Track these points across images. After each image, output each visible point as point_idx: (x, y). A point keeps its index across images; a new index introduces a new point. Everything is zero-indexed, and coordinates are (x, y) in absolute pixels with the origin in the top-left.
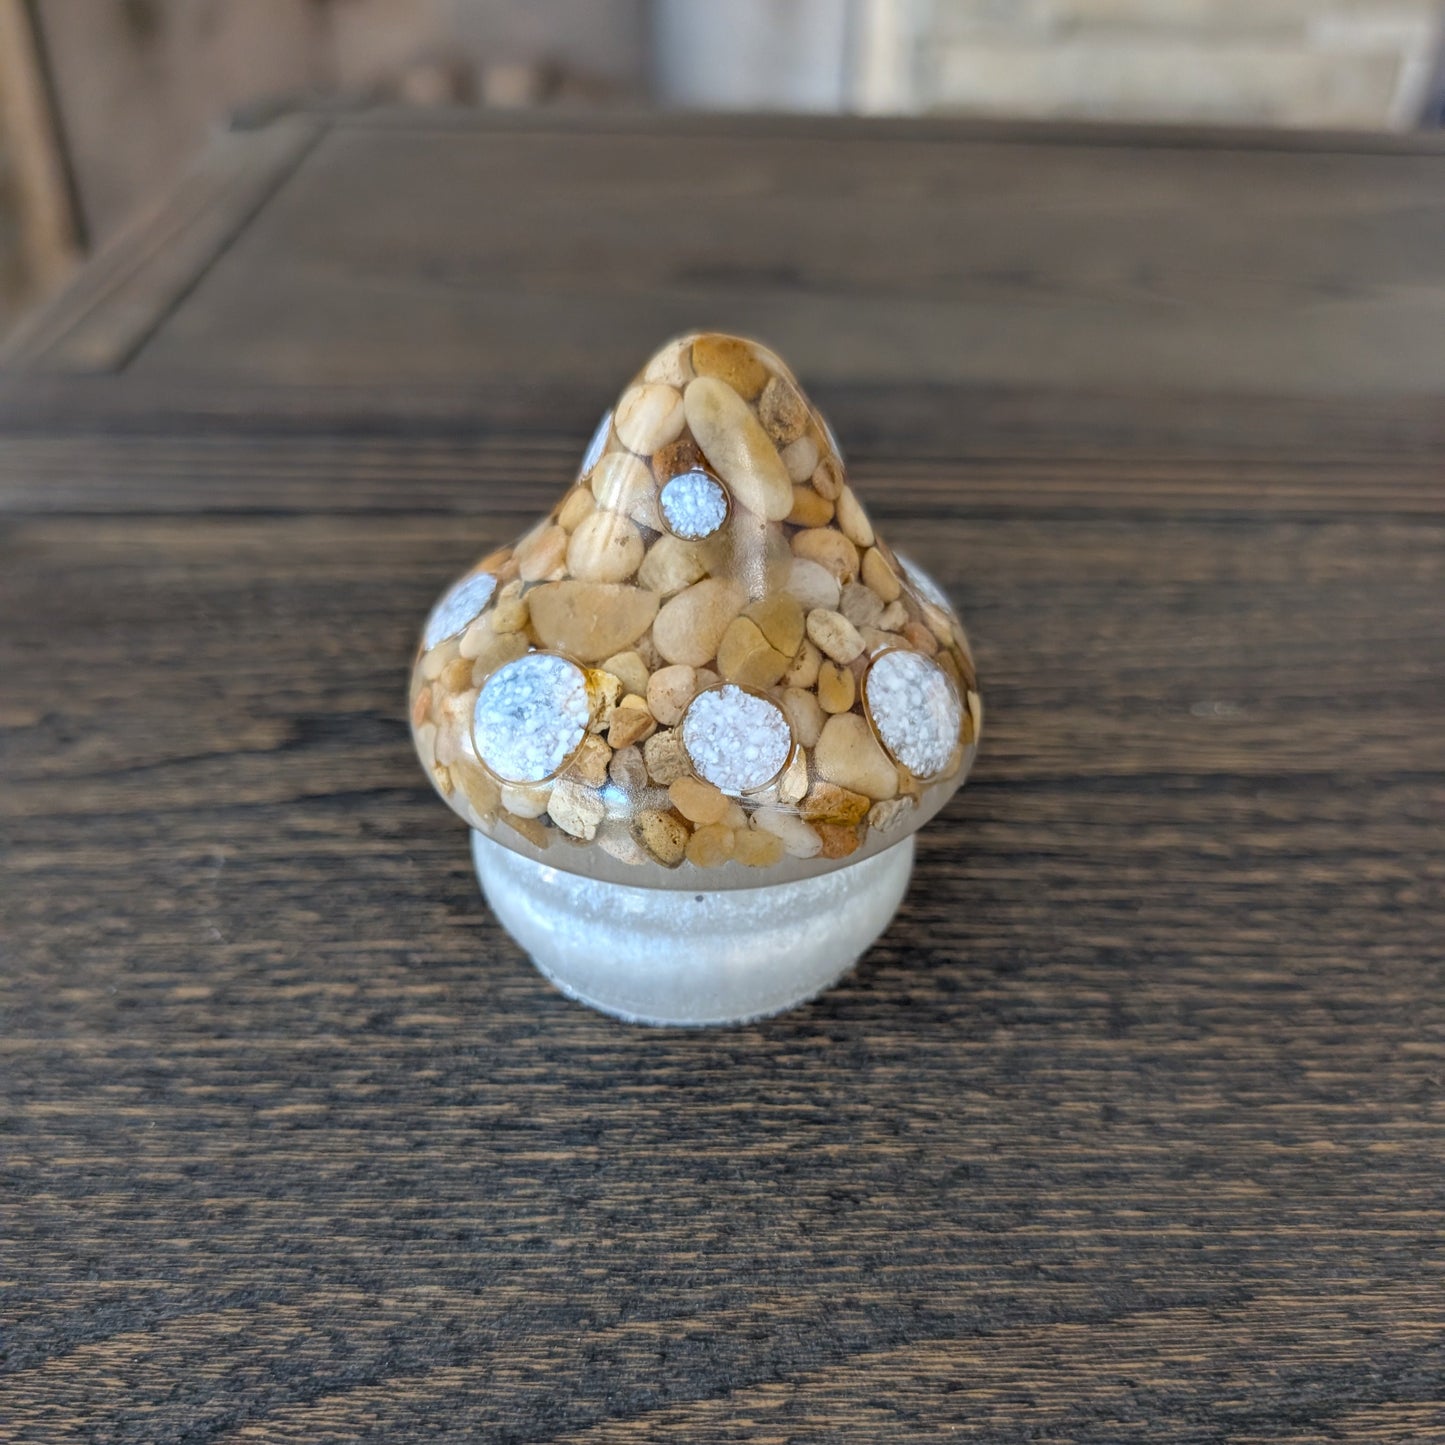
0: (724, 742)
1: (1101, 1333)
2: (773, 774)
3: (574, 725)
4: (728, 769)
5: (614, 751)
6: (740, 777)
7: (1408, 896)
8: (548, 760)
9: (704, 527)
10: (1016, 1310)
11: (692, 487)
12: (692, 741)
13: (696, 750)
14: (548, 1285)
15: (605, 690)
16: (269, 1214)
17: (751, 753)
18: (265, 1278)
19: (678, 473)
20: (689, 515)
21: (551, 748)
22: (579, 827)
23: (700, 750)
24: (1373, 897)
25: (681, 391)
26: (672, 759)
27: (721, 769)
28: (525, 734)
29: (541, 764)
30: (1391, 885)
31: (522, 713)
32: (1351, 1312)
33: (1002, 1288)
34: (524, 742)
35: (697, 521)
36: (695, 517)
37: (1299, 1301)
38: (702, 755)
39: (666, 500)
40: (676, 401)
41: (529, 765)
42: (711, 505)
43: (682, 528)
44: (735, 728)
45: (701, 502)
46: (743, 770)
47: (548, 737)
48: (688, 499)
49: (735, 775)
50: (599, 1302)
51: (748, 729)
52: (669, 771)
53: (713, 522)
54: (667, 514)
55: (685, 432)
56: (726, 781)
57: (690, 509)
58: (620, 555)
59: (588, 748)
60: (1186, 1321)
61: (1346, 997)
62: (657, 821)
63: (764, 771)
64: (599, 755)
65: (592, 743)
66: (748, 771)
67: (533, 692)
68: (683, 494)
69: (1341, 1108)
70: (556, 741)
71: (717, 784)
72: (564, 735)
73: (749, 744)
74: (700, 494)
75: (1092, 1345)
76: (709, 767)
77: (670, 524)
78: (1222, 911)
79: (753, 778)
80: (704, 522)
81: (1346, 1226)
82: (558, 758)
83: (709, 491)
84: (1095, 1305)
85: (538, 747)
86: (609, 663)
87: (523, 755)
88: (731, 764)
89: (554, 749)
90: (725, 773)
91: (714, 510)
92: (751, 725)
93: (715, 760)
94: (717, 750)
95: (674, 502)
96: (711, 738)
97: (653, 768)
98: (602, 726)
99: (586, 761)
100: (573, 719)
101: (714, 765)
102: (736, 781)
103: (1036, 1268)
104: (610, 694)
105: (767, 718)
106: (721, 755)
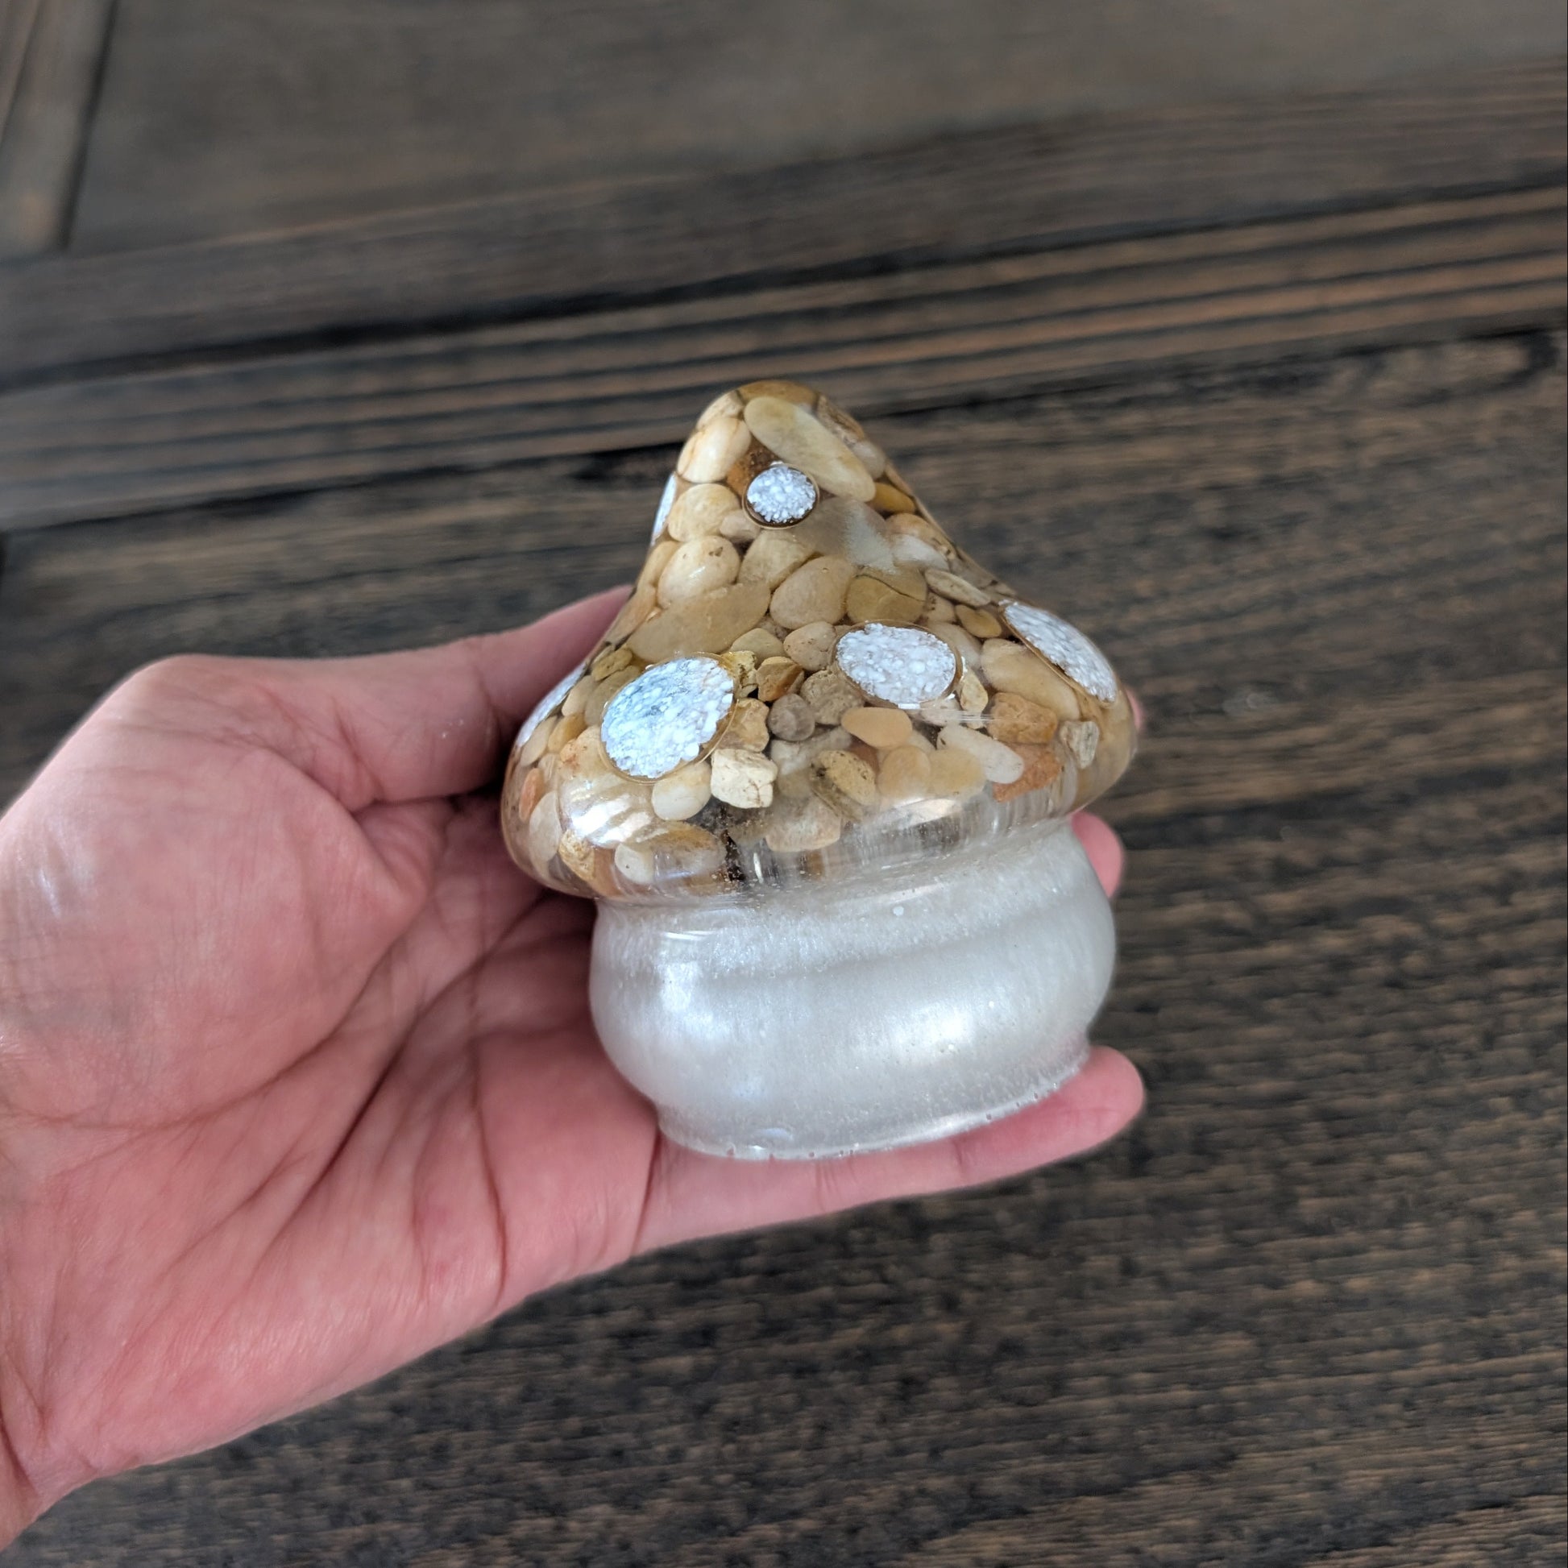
0: (886, 663)
1: (1115, 1504)
2: (946, 686)
3: (719, 693)
4: (898, 684)
5: (769, 704)
6: (914, 690)
7: (1414, 962)
8: (700, 735)
9: (798, 509)
10: (1049, 1488)
11: (776, 479)
12: (851, 669)
13: (858, 674)
14: (690, 1498)
15: (741, 662)
16: (467, 1446)
17: (918, 667)
18: (473, 1511)
19: (758, 473)
20: (779, 503)
21: (700, 722)
22: (753, 793)
23: (863, 674)
24: (1380, 968)
25: (740, 416)
26: (836, 690)
27: (891, 686)
28: (667, 723)
29: (694, 740)
30: (1399, 948)
31: (658, 710)
32: (1314, 1466)
33: (1038, 1466)
34: (667, 731)
35: (789, 506)
36: (786, 502)
37: (1272, 1456)
38: (867, 677)
39: (752, 498)
40: (738, 423)
41: (680, 748)
42: (799, 489)
43: (776, 516)
44: (892, 651)
45: (789, 489)
46: (915, 683)
47: (694, 714)
48: (775, 489)
49: (908, 689)
50: (730, 1509)
51: (906, 649)
52: (838, 705)
53: (806, 503)
54: (757, 509)
55: (755, 443)
56: (900, 696)
57: (780, 498)
58: (718, 565)
59: (740, 708)
60: (1182, 1488)
61: (1340, 1104)
62: (839, 757)
63: (937, 681)
64: (756, 710)
65: (744, 703)
66: (920, 683)
67: (663, 690)
68: (769, 487)
69: (1324, 1241)
70: (704, 714)
71: (892, 700)
72: (711, 706)
73: (912, 660)
74: (786, 482)
75: (1108, 1517)
76: (879, 686)
77: (763, 517)
78: (1235, 1005)
79: (928, 689)
80: (796, 505)
81: (1316, 1374)
82: (710, 727)
83: (794, 478)
84: (1110, 1477)
85: (685, 727)
86: (736, 644)
87: (670, 742)
88: (900, 679)
89: (704, 721)
90: (896, 688)
91: (803, 493)
92: (908, 646)
93: (883, 679)
94: (880, 670)
95: (761, 497)
96: (871, 662)
97: (818, 704)
98: (751, 689)
99: (742, 721)
100: (716, 690)
101: (882, 683)
102: (911, 694)
103: (1064, 1441)
104: (748, 663)
105: (920, 640)
106: (885, 672)
